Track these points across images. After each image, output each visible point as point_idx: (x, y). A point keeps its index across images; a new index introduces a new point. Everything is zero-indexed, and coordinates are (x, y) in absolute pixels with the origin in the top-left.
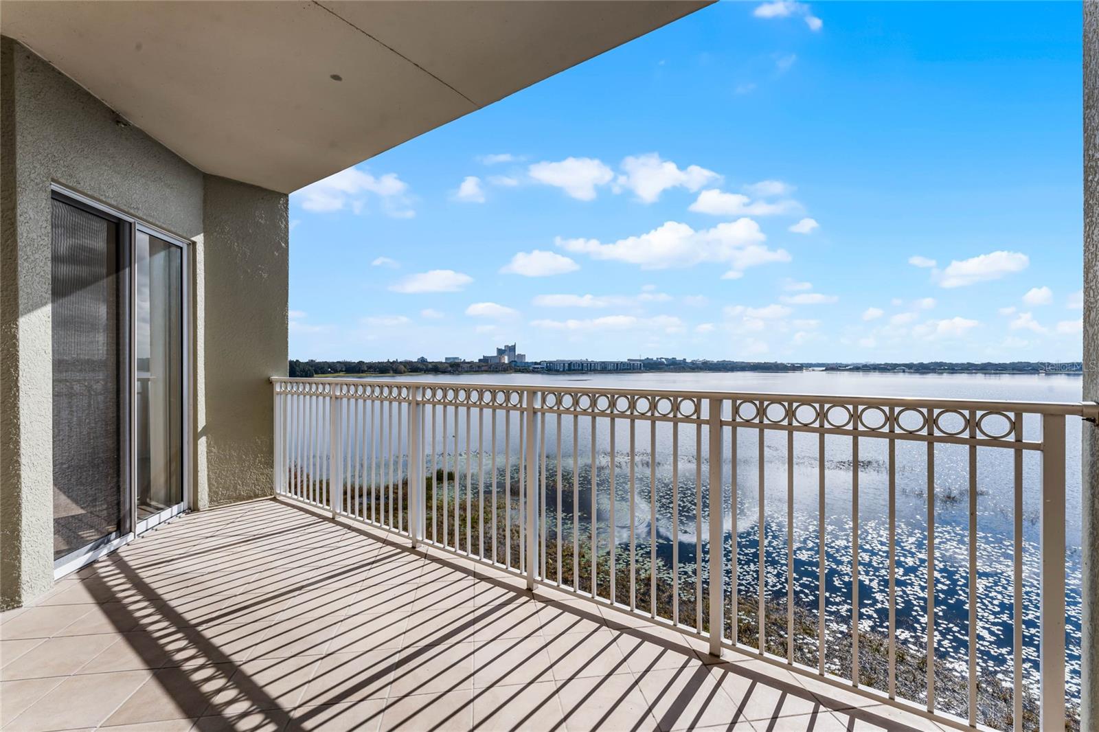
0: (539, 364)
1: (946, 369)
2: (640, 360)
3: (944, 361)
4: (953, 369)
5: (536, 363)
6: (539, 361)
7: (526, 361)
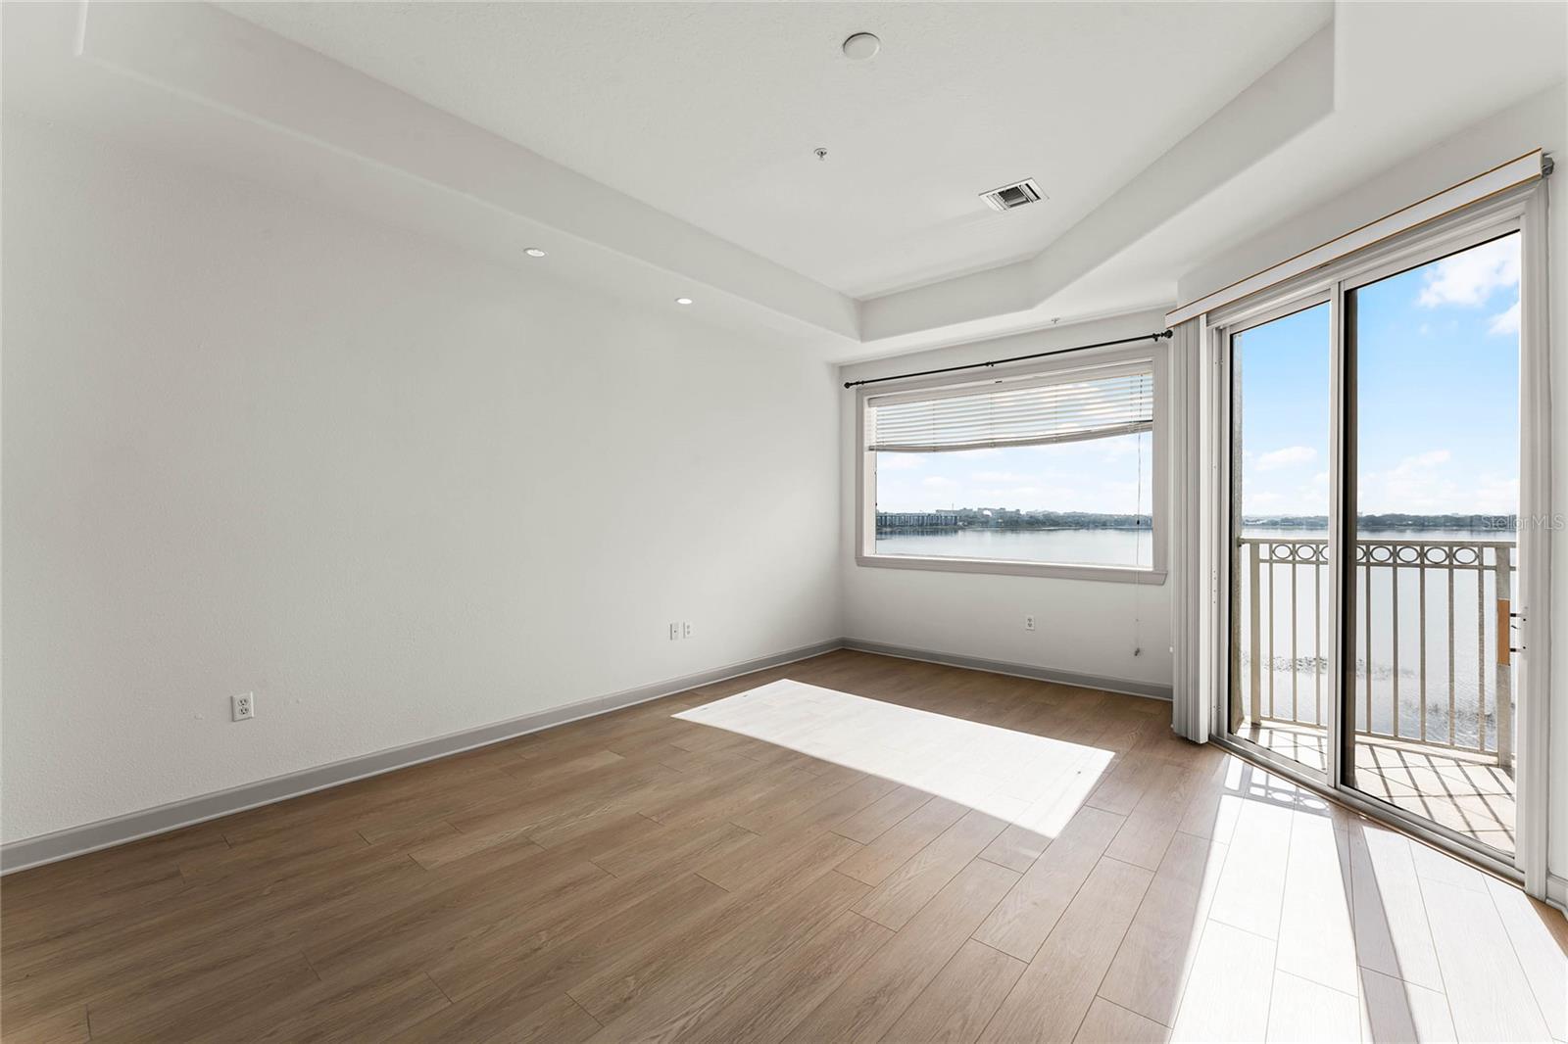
1: (1411, 525)
2: (954, 512)
3: (1406, 514)
4: (1423, 525)
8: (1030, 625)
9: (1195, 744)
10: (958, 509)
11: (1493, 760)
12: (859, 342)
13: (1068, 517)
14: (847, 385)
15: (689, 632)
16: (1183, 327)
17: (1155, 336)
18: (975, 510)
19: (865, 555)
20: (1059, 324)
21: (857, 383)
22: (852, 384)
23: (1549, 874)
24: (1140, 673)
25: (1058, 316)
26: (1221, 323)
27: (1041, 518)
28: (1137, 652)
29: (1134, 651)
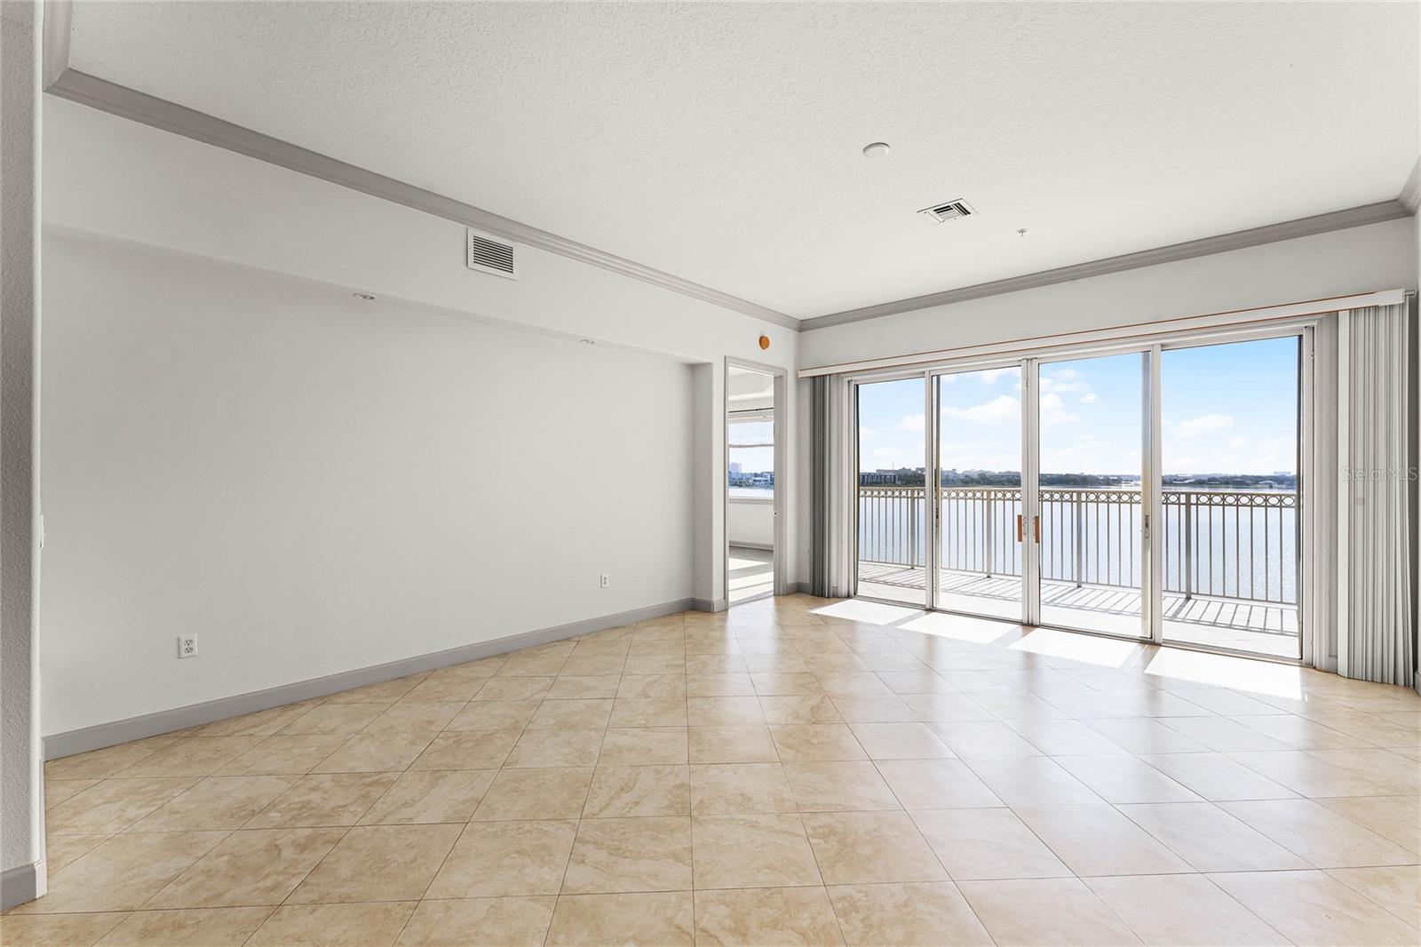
0: (761, 475)
2: (894, 471)
5: (756, 475)
6: (759, 472)
7: (743, 472)
10: (898, 469)
18: (914, 469)
27: (976, 477)
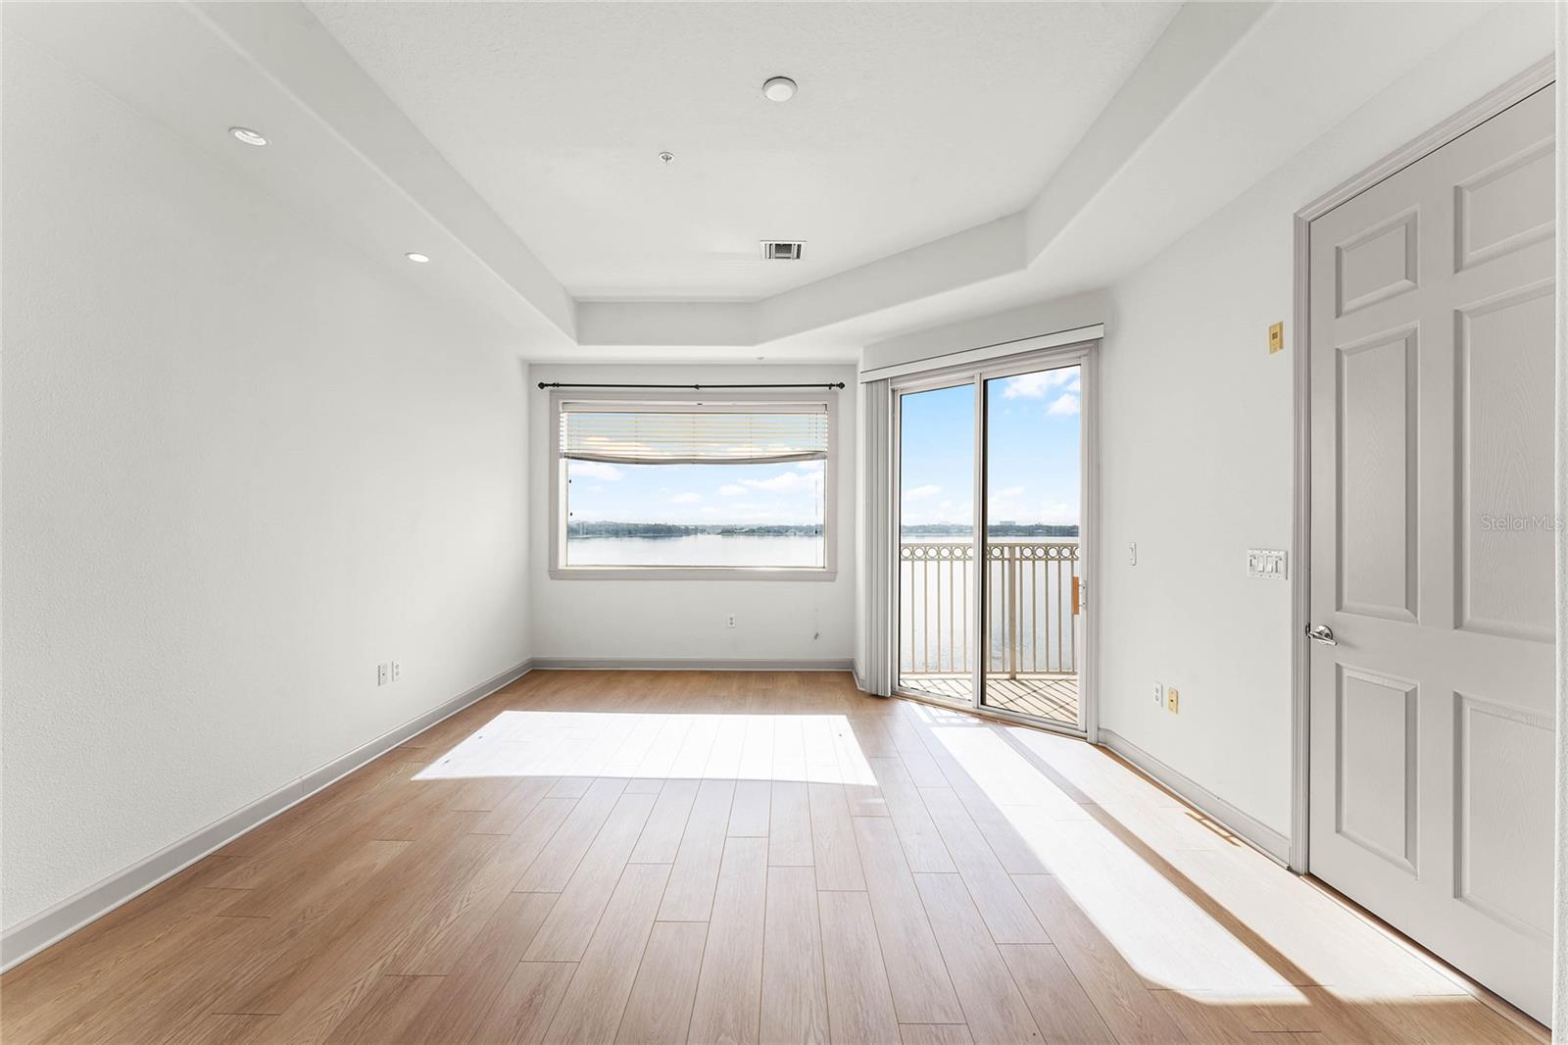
8: (732, 624)
9: (884, 698)
11: (1007, 676)
12: (576, 344)
13: (600, 526)
14: (542, 386)
15: (397, 674)
16: (874, 384)
17: (831, 386)
19: (560, 568)
20: (762, 362)
21: (554, 385)
22: (547, 385)
23: (1099, 729)
24: (824, 652)
25: (763, 355)
26: (895, 386)
28: (817, 636)
29: (813, 637)
